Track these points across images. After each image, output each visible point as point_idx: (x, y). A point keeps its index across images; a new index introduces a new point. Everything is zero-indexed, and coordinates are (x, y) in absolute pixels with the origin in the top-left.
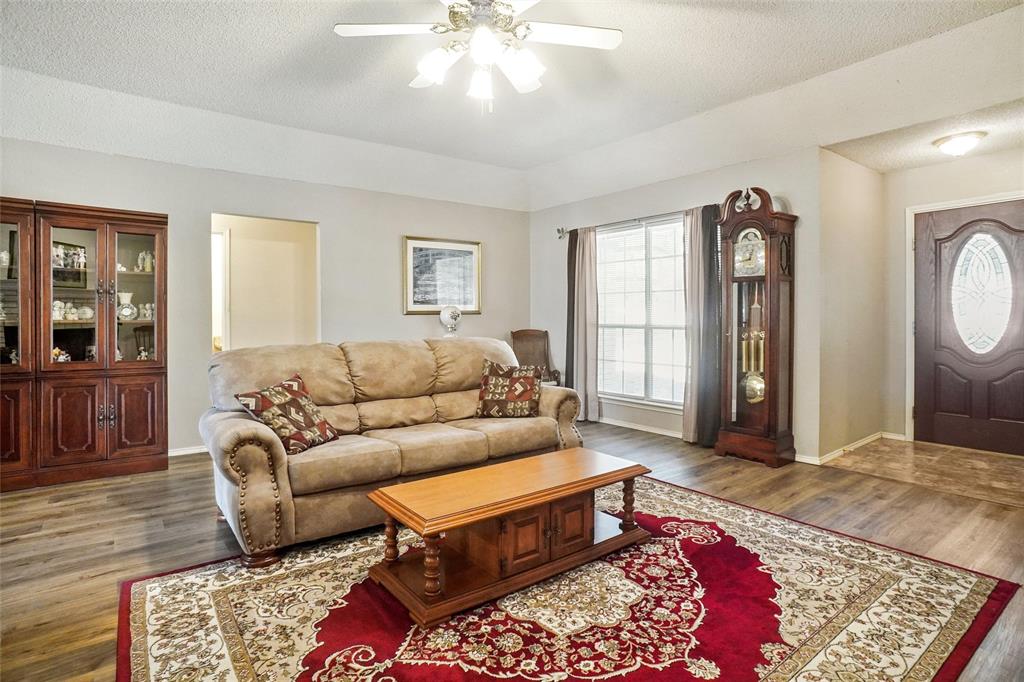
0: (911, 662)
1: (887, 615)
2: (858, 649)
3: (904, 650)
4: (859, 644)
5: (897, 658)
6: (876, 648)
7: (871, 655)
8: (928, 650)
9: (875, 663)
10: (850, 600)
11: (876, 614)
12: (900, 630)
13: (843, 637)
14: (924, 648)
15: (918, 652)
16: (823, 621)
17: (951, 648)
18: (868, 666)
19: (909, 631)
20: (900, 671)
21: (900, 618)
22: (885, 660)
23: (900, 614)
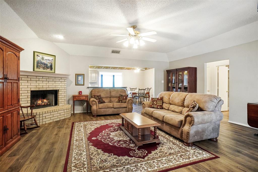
0: (73, 153)
1: (82, 159)
2: (81, 150)
3: (75, 154)
4: (82, 151)
5: (76, 152)
6: (79, 152)
7: (79, 151)
8: (72, 156)
9: (78, 150)
10: (91, 159)
11: (84, 158)
12: (78, 157)
13: (85, 151)
14: (73, 157)
15: (73, 155)
16: (90, 151)
17: (69, 160)
18: (78, 149)
19: (77, 158)
20: (74, 151)
21: (80, 160)
22: (77, 151)
23: (81, 161)
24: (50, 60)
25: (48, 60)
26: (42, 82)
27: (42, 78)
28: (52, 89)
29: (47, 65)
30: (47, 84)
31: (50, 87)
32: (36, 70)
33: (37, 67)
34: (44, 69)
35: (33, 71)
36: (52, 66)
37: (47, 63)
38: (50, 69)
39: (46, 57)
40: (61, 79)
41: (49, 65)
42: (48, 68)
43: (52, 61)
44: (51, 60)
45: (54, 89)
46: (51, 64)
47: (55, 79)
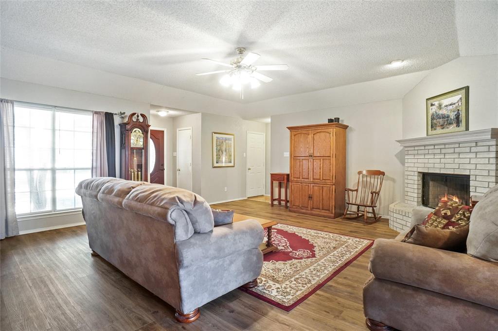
24: (454, 104)
25: (451, 105)
26: (432, 156)
27: (433, 147)
28: (452, 173)
29: (448, 117)
30: (442, 159)
31: (447, 166)
32: (430, 132)
33: (432, 127)
34: (443, 128)
35: (426, 136)
36: (459, 115)
37: (449, 113)
38: (455, 125)
39: (446, 101)
40: (476, 146)
41: (452, 116)
42: (451, 124)
43: (460, 104)
44: (458, 102)
45: (456, 173)
46: (456, 113)
47: (459, 147)
